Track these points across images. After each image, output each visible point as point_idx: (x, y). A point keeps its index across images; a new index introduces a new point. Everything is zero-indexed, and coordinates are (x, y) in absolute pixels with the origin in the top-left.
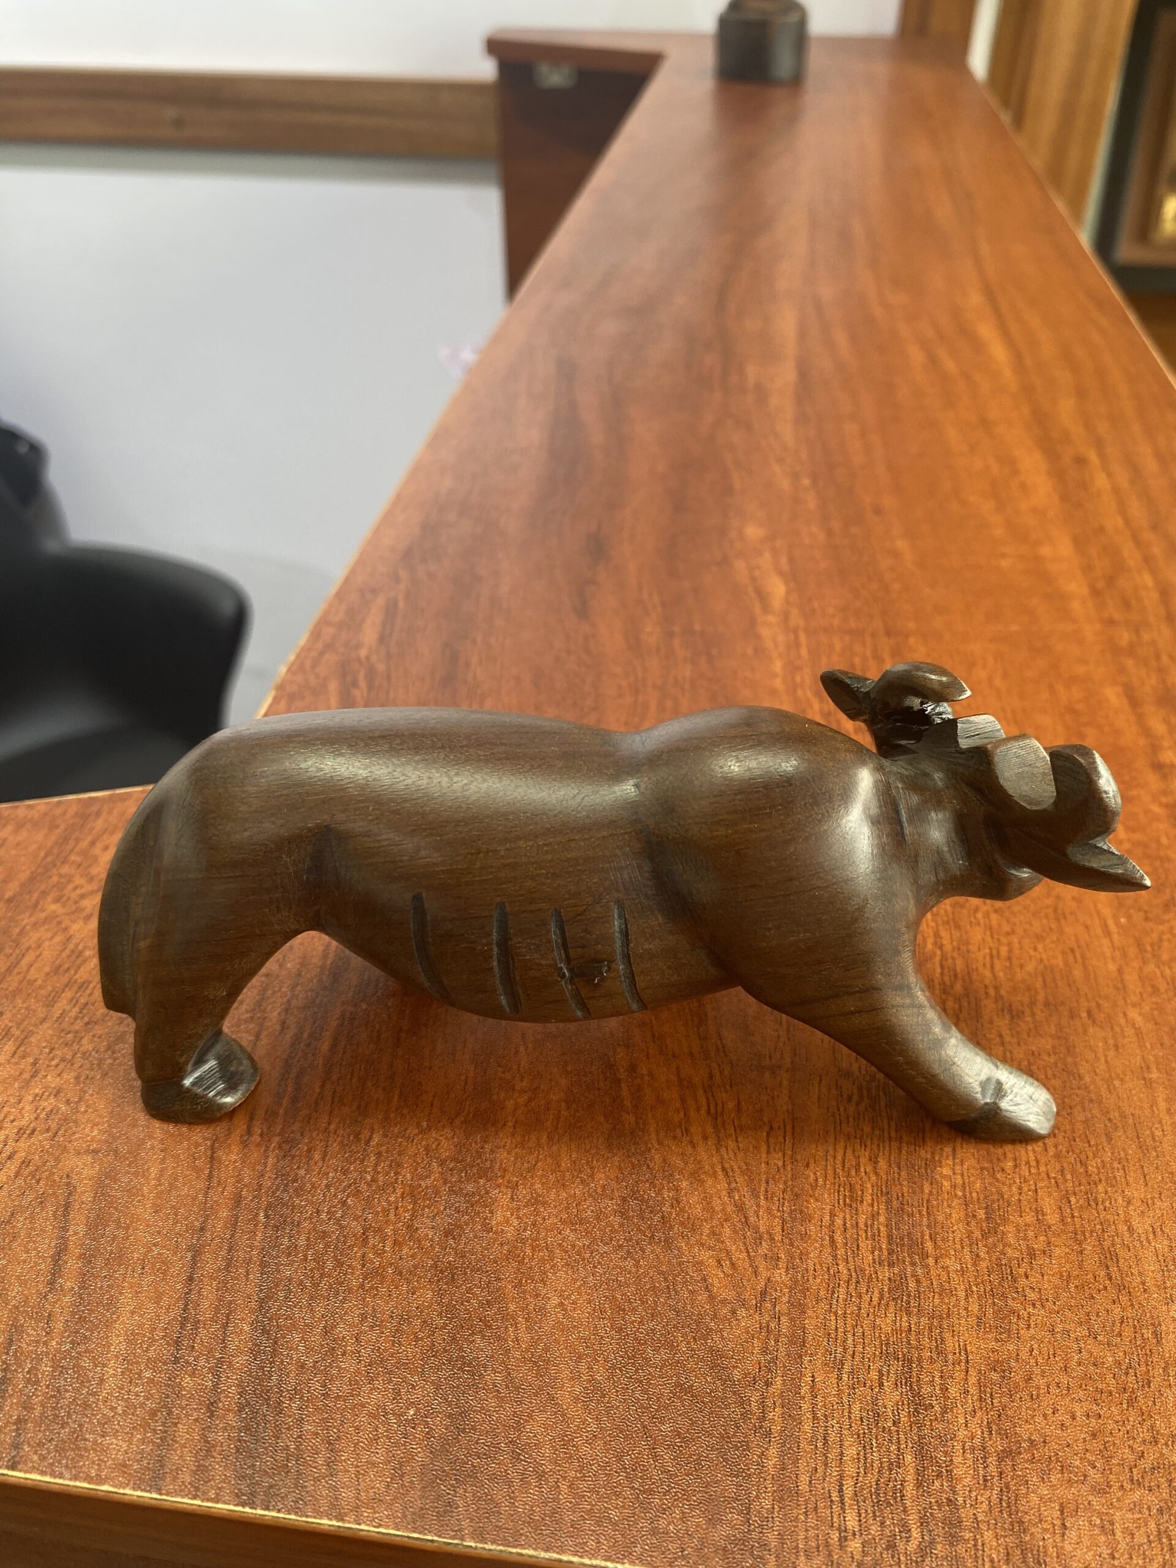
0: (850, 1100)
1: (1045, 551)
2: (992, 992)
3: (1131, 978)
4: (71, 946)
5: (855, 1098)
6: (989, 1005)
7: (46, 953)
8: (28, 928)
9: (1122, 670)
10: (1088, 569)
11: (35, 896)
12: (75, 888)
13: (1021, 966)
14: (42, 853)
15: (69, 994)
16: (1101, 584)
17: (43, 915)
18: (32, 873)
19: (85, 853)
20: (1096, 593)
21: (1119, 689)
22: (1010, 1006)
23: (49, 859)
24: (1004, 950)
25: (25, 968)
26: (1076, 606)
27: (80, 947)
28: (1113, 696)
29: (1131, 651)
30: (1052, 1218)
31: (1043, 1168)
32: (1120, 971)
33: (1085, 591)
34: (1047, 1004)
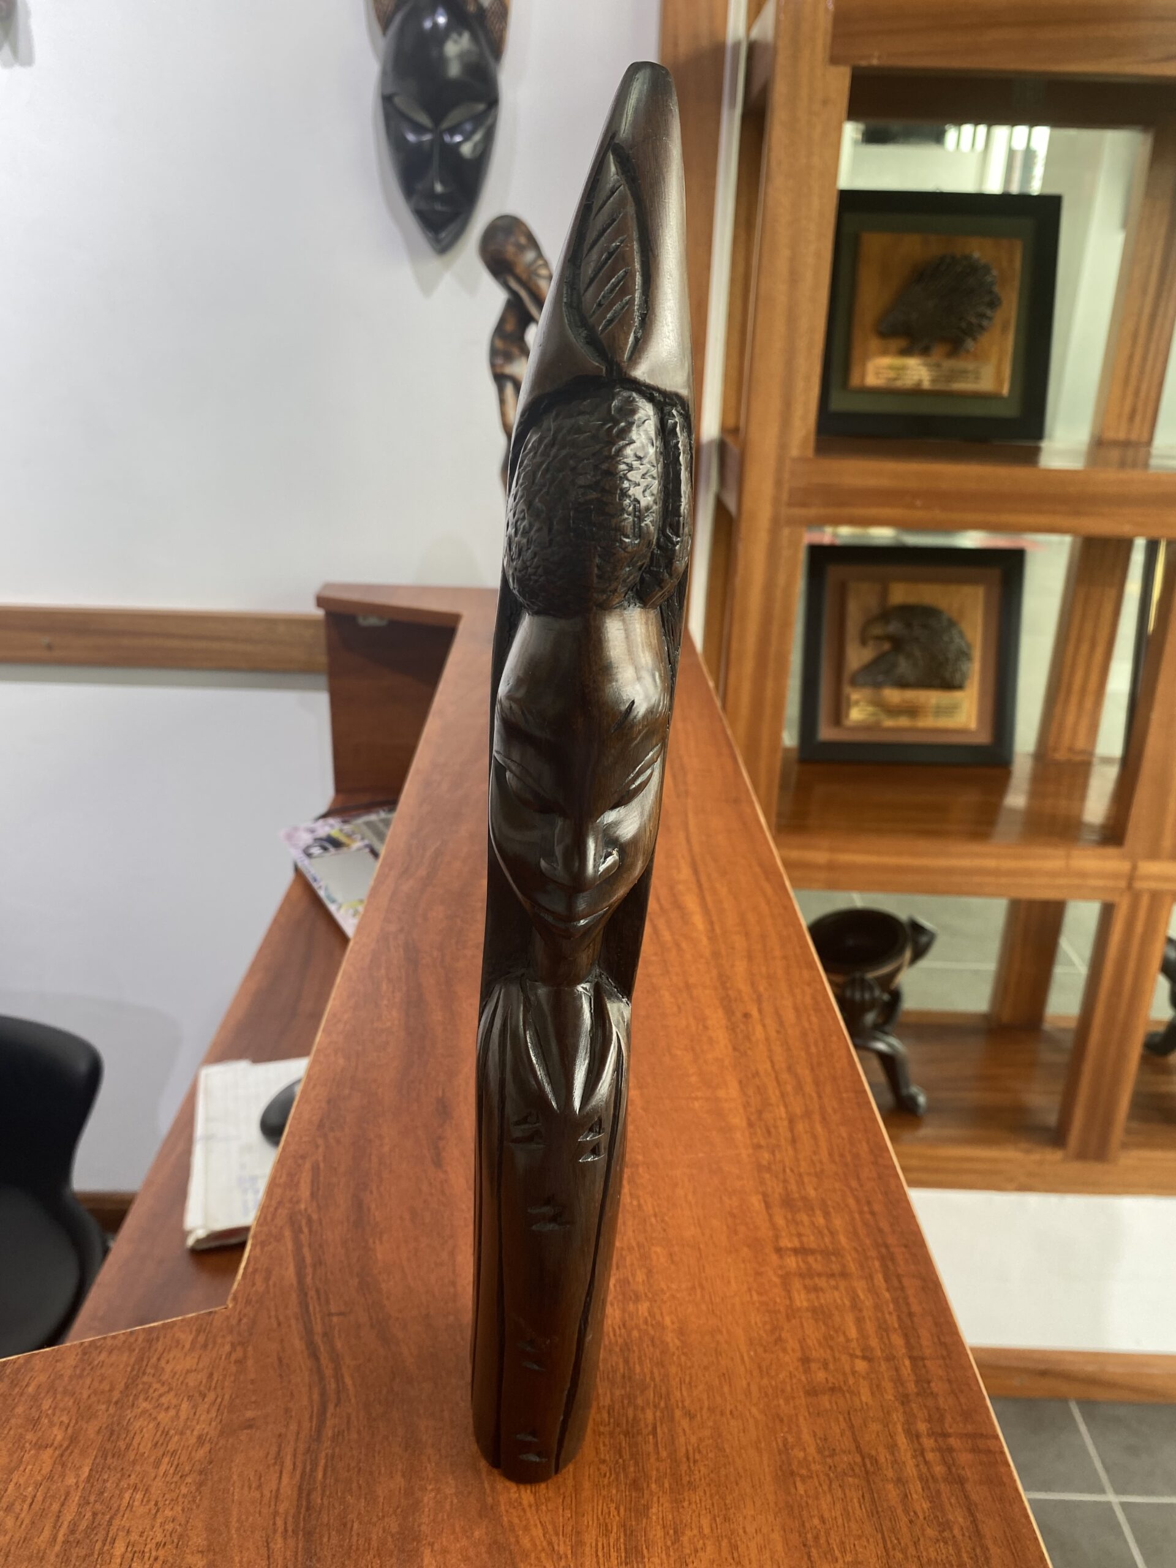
0: (605, 1476)
1: (721, 1093)
2: (680, 1405)
3: (754, 1388)
4: (161, 1429)
5: (608, 1474)
6: (678, 1413)
7: (146, 1436)
8: (132, 1420)
9: (762, 1182)
10: (746, 1105)
11: (131, 1398)
12: (154, 1391)
13: (696, 1386)
14: (129, 1369)
15: (166, 1460)
16: (753, 1118)
17: (140, 1410)
18: (126, 1383)
19: (156, 1367)
20: (751, 1125)
21: (760, 1197)
22: (690, 1411)
23: (135, 1373)
24: (687, 1379)
25: (136, 1446)
26: (738, 1135)
27: (166, 1429)
28: (756, 1201)
29: (769, 1169)
30: (707, 1531)
31: (703, 1504)
32: (749, 1384)
33: (744, 1124)
34: (709, 1409)
